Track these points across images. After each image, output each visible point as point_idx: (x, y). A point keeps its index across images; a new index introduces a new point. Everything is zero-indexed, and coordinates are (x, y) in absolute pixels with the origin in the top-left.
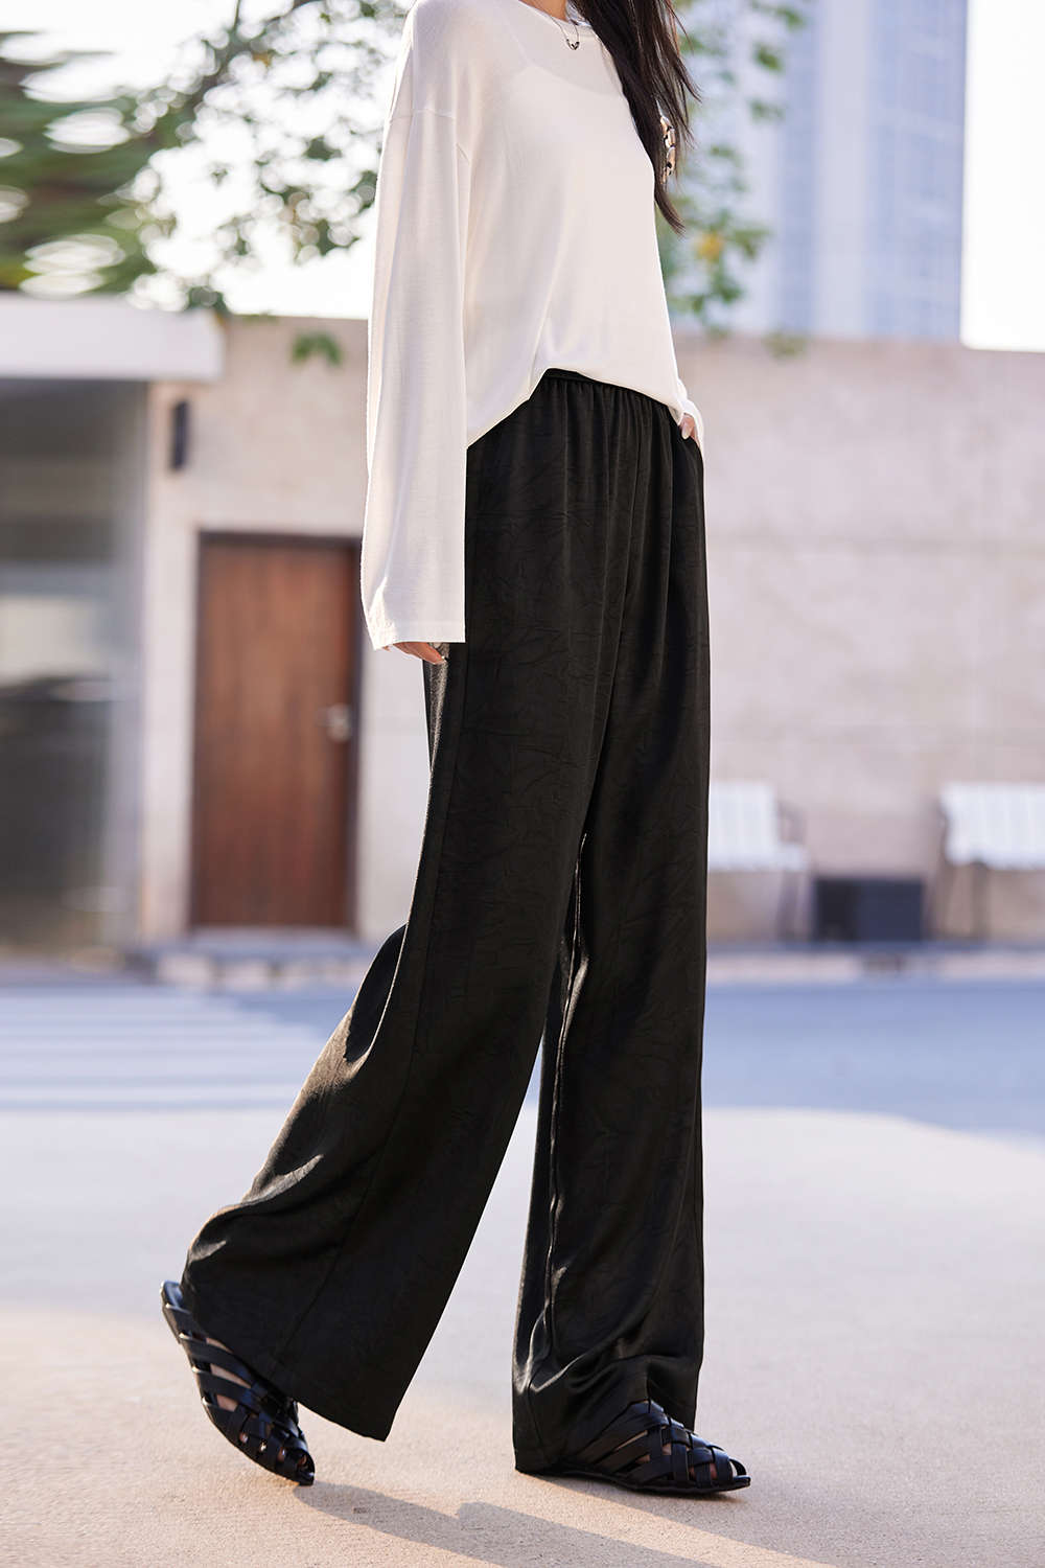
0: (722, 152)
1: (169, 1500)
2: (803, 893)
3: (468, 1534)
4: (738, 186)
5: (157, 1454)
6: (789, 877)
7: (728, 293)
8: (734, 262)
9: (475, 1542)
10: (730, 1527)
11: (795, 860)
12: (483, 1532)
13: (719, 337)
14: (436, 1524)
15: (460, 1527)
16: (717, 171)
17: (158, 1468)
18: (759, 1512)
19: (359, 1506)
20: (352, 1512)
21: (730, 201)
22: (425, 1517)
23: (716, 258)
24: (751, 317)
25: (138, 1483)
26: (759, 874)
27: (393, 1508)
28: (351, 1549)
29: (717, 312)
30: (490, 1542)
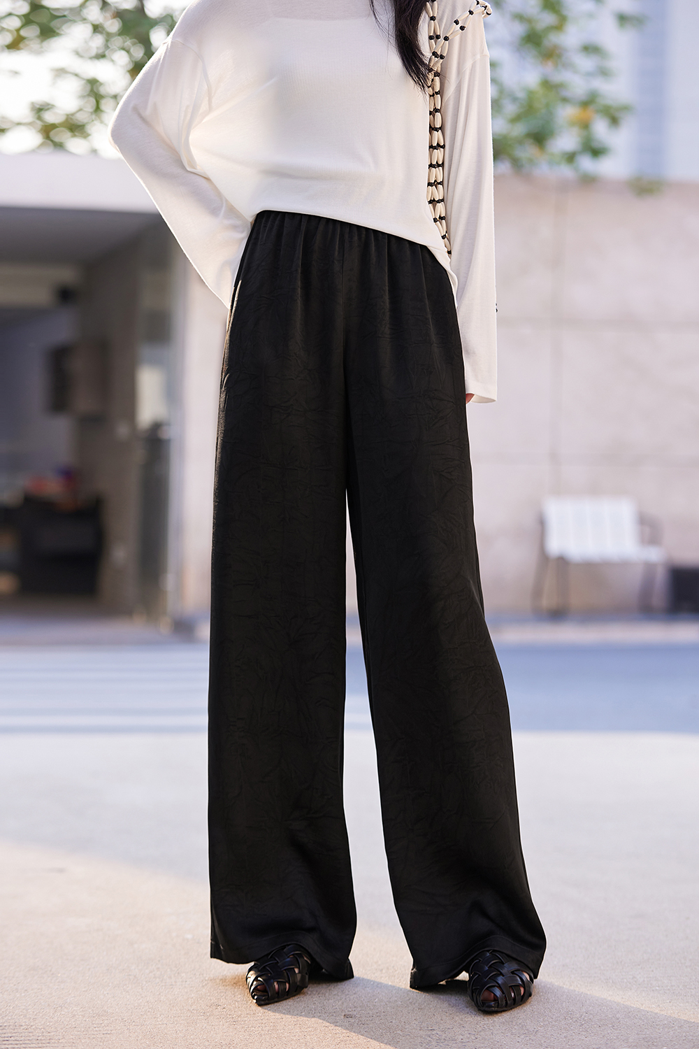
0: (590, 49)
1: (214, 1007)
2: (661, 578)
3: (424, 1033)
4: (604, 73)
5: (205, 975)
6: (649, 567)
7: (596, 151)
8: (601, 129)
9: (430, 1039)
10: (616, 1029)
11: (655, 555)
12: (435, 1032)
13: (589, 181)
14: (402, 1026)
15: (419, 1028)
16: (586, 63)
17: (206, 985)
18: (641, 1019)
19: (347, 1013)
20: (342, 1017)
21: (599, 85)
22: (394, 1021)
23: (585, 126)
24: (613, 167)
25: (193, 995)
26: (624, 565)
27: (371, 1015)
28: (343, 1043)
29: (587, 164)
30: (439, 1039)
